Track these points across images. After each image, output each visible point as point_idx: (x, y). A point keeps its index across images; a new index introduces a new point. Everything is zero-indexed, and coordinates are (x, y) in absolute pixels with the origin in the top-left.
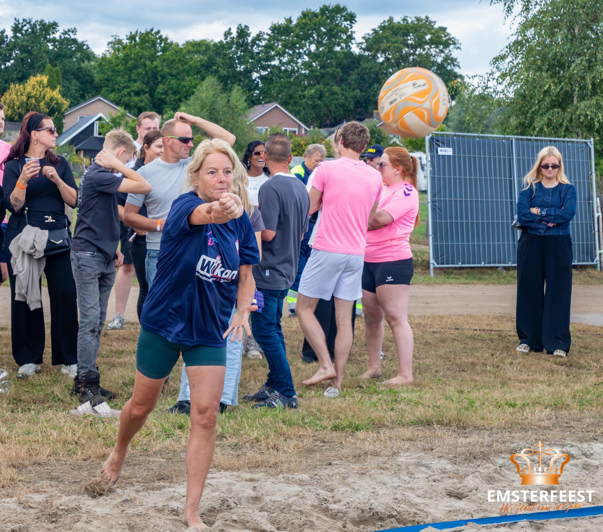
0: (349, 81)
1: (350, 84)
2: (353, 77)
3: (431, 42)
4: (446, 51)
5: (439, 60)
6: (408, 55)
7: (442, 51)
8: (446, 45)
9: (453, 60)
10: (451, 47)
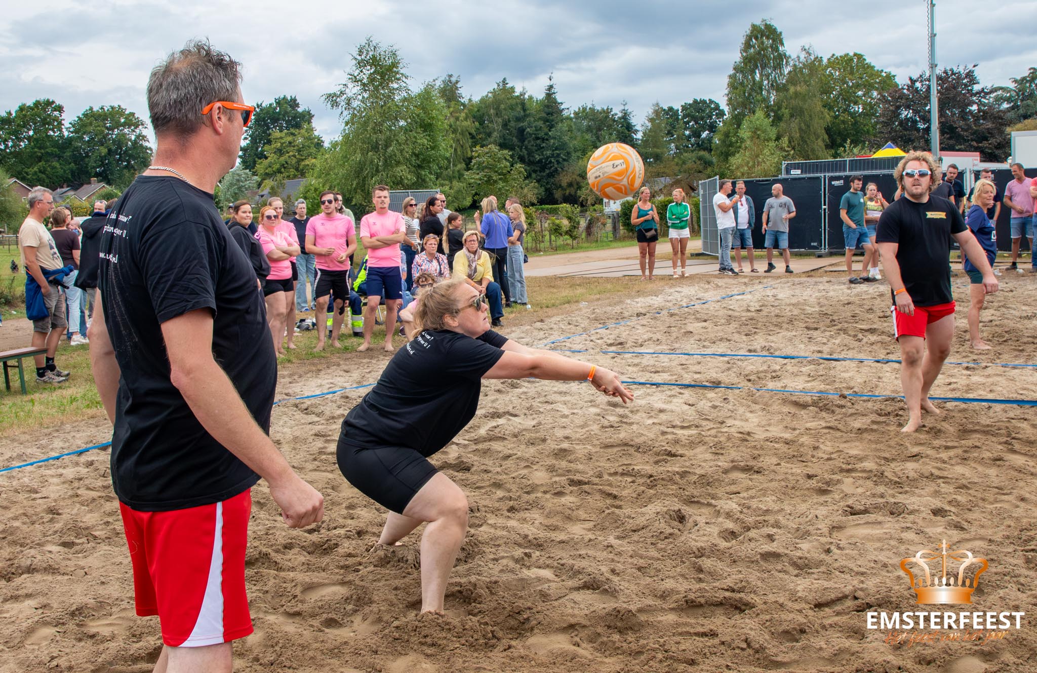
0: (65, 157)
1: (66, 160)
2: (68, 154)
3: (124, 125)
4: (138, 131)
5: (133, 138)
6: (108, 134)
7: (133, 131)
8: (137, 126)
9: (144, 137)
10: (140, 127)
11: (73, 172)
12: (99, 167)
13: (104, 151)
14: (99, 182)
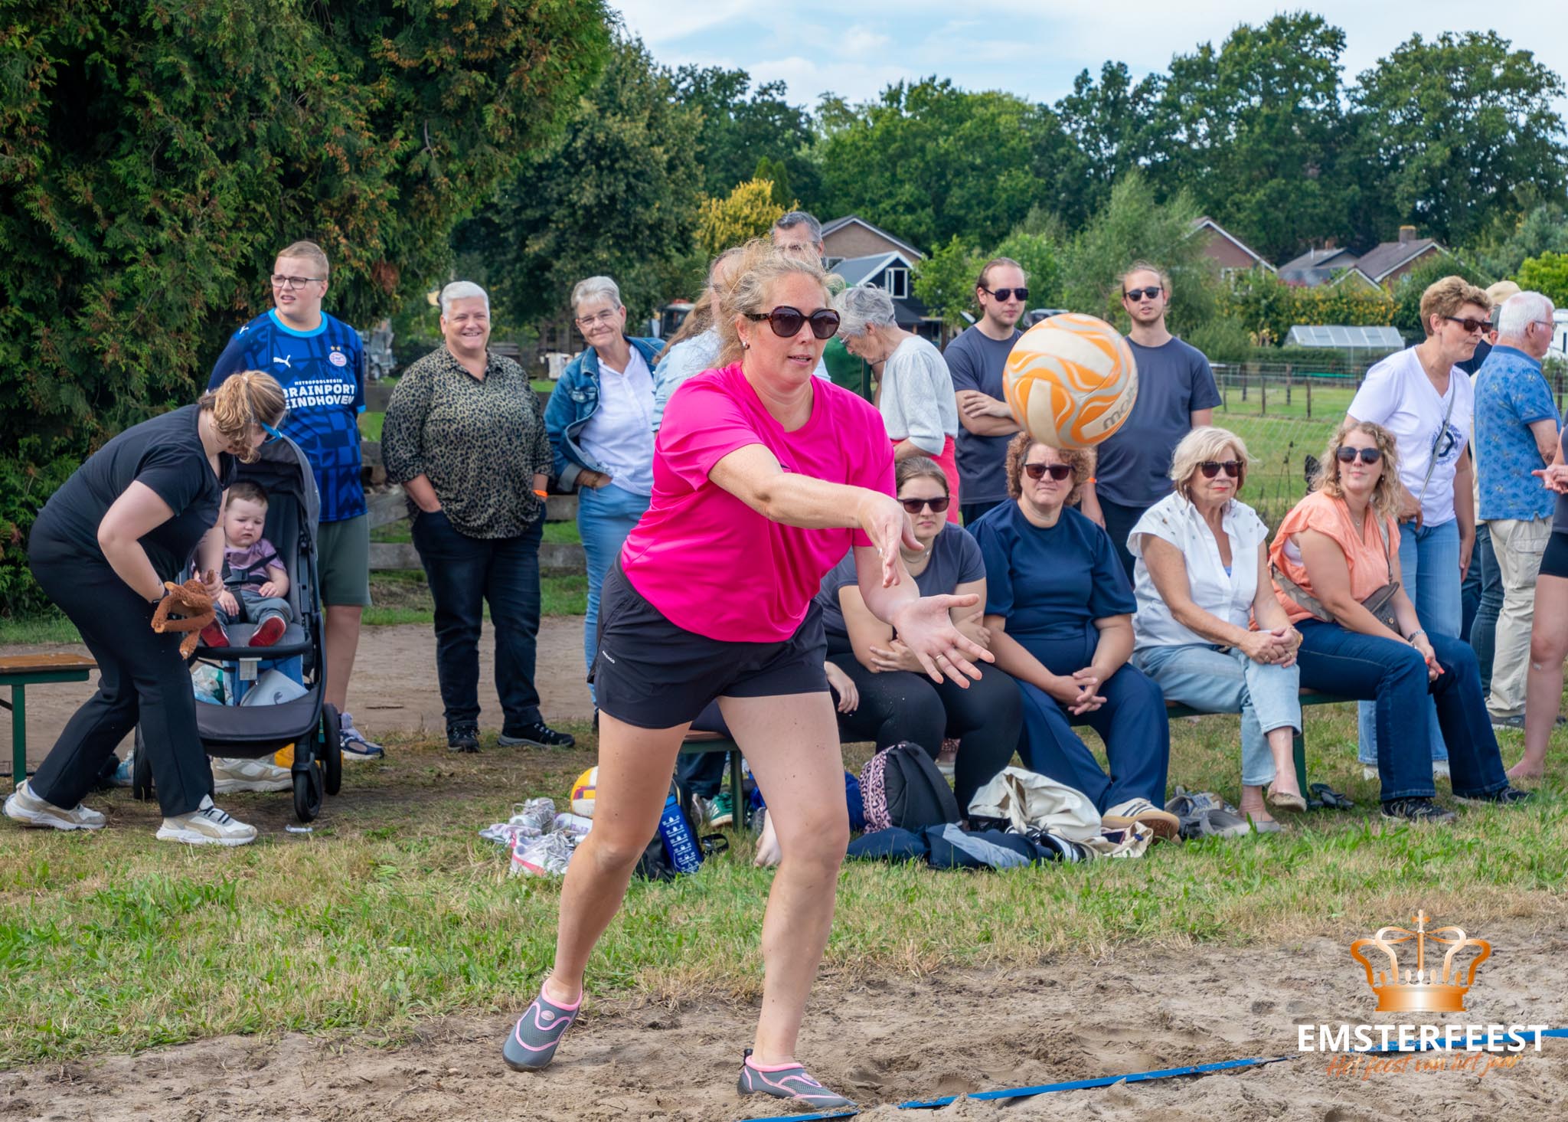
0: (1337, 167)
1: (1338, 174)
2: (1346, 158)
3: (1500, 85)
4: (1535, 101)
5: (1523, 120)
7: (1525, 101)
8: (1534, 87)
9: (1552, 119)
10: (1545, 91)
11: (1353, 211)
12: (1425, 196)
13: (1440, 154)
14: (1421, 235)
